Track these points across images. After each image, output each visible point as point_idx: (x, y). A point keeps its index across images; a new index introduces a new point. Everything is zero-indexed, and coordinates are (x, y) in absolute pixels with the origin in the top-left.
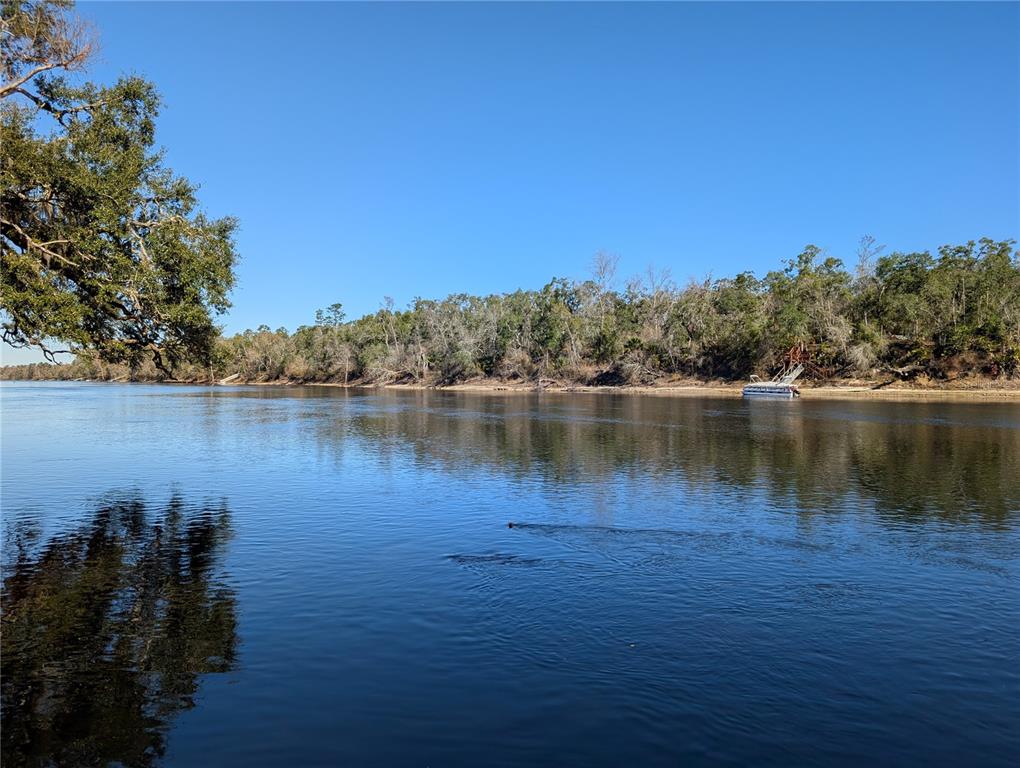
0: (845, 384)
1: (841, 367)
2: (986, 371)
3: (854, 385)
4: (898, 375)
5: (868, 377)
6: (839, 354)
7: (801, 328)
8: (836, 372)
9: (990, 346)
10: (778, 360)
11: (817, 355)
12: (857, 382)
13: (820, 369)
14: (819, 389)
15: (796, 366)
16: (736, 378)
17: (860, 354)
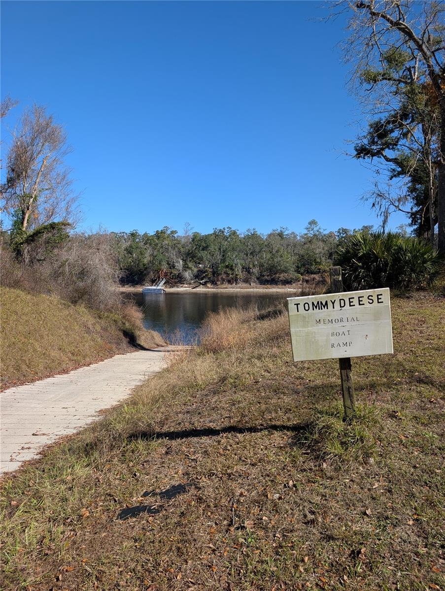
0: (182, 287)
1: (179, 280)
2: (229, 282)
3: (185, 287)
4: (201, 283)
5: (190, 284)
6: (179, 274)
7: (164, 263)
8: (178, 281)
9: (230, 272)
10: (154, 276)
11: (171, 274)
12: (186, 286)
13: (173, 280)
14: (172, 289)
15: (163, 279)
16: (137, 284)
17: (187, 275)
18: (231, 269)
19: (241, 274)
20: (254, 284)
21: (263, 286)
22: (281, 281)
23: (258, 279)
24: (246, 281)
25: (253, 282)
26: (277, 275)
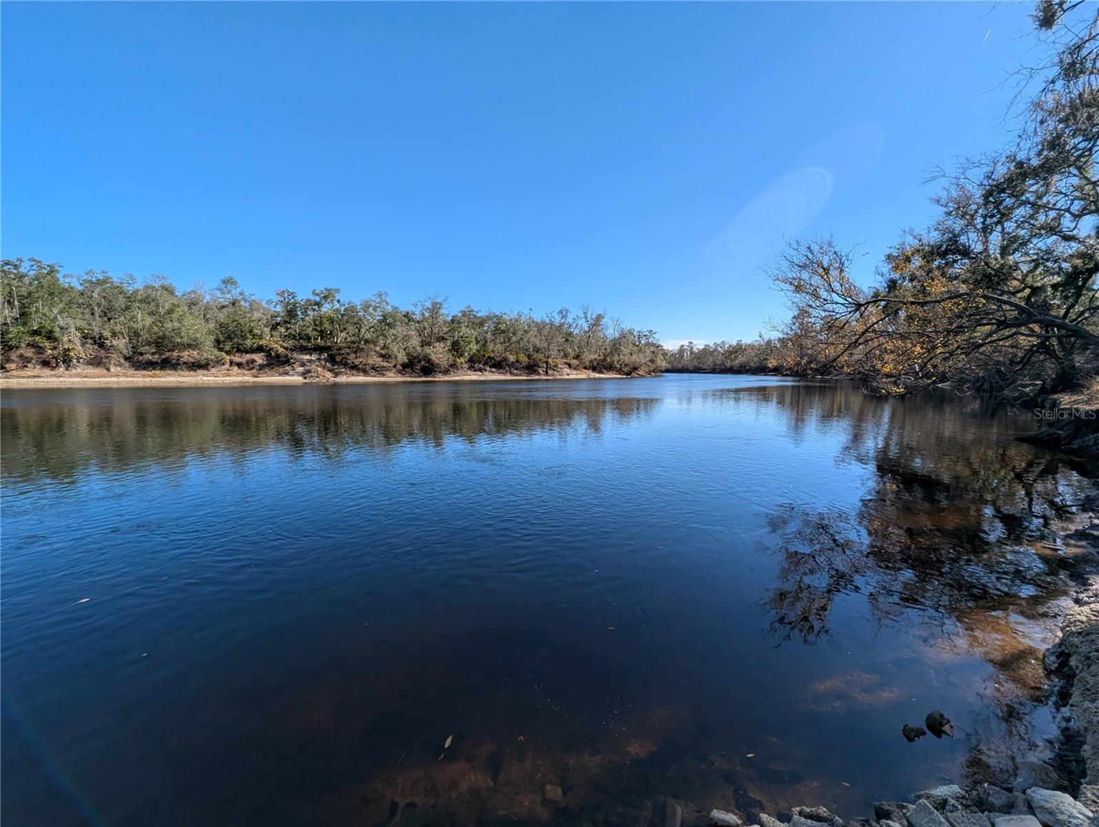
18: (49, 338)
19: (79, 349)
20: (119, 369)
21: (144, 372)
22: (185, 363)
23: (127, 359)
24: (96, 362)
25: (116, 365)
26: (175, 354)
